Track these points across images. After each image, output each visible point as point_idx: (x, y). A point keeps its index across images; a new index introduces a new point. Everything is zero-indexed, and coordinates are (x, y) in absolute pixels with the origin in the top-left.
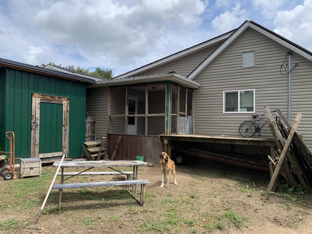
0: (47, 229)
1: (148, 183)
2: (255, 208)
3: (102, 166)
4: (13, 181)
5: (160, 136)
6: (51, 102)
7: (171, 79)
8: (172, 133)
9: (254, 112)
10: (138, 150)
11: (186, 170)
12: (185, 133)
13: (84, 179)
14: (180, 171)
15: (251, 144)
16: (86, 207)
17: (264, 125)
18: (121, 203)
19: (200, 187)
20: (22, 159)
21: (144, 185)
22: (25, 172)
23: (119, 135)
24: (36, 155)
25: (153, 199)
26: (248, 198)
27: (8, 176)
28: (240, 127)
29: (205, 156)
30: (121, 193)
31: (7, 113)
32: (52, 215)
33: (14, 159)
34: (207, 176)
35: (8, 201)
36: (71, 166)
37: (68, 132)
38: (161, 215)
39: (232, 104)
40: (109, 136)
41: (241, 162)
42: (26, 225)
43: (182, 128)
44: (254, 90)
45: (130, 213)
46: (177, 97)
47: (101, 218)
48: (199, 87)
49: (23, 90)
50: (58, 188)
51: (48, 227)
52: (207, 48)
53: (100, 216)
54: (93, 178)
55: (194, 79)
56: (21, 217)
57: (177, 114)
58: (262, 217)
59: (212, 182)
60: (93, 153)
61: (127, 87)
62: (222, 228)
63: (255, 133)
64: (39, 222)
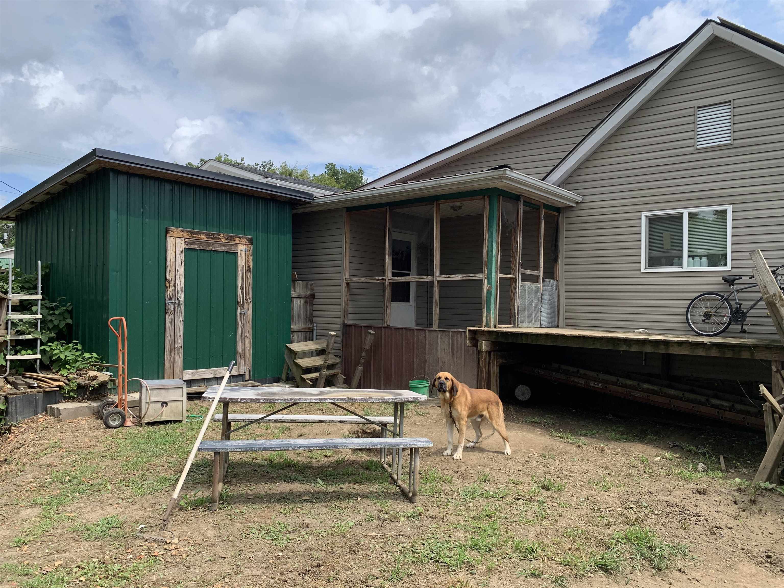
0: (185, 543)
1: (427, 445)
2: (714, 524)
3: (316, 399)
4: (124, 431)
5: (470, 331)
6: (210, 248)
7: (499, 185)
8: (501, 322)
9: (728, 268)
10: (415, 365)
11: (537, 420)
12: (538, 324)
13: (283, 433)
14: (522, 422)
15: (715, 353)
16: (278, 497)
17: (756, 303)
18: (363, 492)
19: (570, 464)
20: (144, 382)
21: (417, 449)
22: (150, 411)
23: (370, 328)
24: (176, 371)
25: (441, 486)
26: (698, 496)
27: (114, 420)
28: (688, 308)
29: (592, 385)
30: (367, 469)
31: (112, 274)
32: (200, 513)
33: (126, 381)
34: (593, 436)
35: (107, 475)
36: (242, 399)
37: (249, 318)
38: (456, 528)
39: (667, 246)
40: (346, 327)
41: (689, 400)
42: (140, 532)
43: (530, 310)
44: (729, 209)
45: (379, 518)
46: (516, 231)
47: (310, 526)
48: (577, 203)
49: (147, 220)
50: (213, 450)
51: (186, 538)
52: (598, 102)
53: (307, 521)
54: (304, 430)
55: (563, 183)
56: (132, 513)
57: (516, 275)
58: (729, 549)
59: (603, 450)
60: (308, 370)
61: (388, 208)
62: (612, 569)
63: (729, 324)
64: (169, 526)
